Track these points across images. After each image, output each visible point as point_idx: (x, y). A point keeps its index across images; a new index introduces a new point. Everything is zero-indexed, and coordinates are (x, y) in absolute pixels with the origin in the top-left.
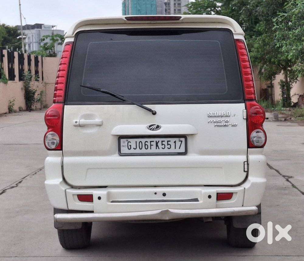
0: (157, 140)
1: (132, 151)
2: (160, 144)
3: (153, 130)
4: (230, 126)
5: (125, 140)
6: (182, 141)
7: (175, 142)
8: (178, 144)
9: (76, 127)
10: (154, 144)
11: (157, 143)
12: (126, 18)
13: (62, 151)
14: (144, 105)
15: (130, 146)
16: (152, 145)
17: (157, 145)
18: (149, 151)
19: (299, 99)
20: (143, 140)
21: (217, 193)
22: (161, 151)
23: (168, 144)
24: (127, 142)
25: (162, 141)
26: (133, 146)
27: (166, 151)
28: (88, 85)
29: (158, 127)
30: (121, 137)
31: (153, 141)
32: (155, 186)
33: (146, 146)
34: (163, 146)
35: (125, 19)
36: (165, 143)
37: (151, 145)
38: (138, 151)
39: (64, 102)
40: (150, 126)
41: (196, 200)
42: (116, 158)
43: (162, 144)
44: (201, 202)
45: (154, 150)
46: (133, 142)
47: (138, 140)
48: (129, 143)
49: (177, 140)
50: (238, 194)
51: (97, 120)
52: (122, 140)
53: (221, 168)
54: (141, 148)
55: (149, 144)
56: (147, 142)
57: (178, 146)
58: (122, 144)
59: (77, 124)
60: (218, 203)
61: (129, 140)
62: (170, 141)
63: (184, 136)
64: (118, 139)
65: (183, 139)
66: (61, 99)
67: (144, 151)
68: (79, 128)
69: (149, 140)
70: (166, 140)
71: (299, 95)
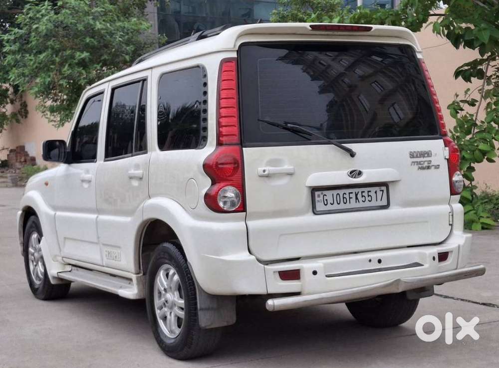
0: (356, 190)
1: (329, 207)
2: (359, 196)
3: (355, 178)
4: (433, 168)
5: (319, 193)
6: (383, 191)
7: (376, 192)
8: (379, 194)
9: (262, 179)
10: (353, 196)
11: (356, 195)
12: (310, 26)
13: (245, 213)
14: (343, 145)
15: (326, 200)
16: (352, 198)
17: (357, 198)
18: (348, 206)
19: (10, 156)
20: (341, 192)
21: (438, 253)
22: (361, 205)
23: (369, 196)
24: (322, 196)
25: (362, 192)
26: (330, 201)
27: (367, 204)
28: (267, 119)
29: (360, 173)
30: (314, 190)
31: (352, 193)
32: (355, 253)
33: (345, 199)
34: (364, 199)
35: (310, 28)
36: (365, 194)
37: (350, 198)
38: (336, 207)
39: (241, 144)
40: (351, 173)
41: (417, 264)
42: (310, 218)
43: (362, 196)
44: (426, 266)
45: (353, 204)
46: (329, 194)
47: (335, 192)
48: (325, 196)
49: (377, 189)
50: (453, 252)
51: (287, 167)
52: (317, 193)
53: (427, 222)
54: (339, 202)
55: (347, 196)
56: (346, 194)
57: (379, 198)
58: (317, 199)
59: (266, 173)
60: (440, 265)
61: (325, 192)
62: (370, 191)
63: (385, 184)
64: (312, 193)
65: (384, 188)
66: (236, 139)
67: (342, 206)
68: (266, 179)
69: (347, 191)
70: (366, 190)
71: (9, 149)
